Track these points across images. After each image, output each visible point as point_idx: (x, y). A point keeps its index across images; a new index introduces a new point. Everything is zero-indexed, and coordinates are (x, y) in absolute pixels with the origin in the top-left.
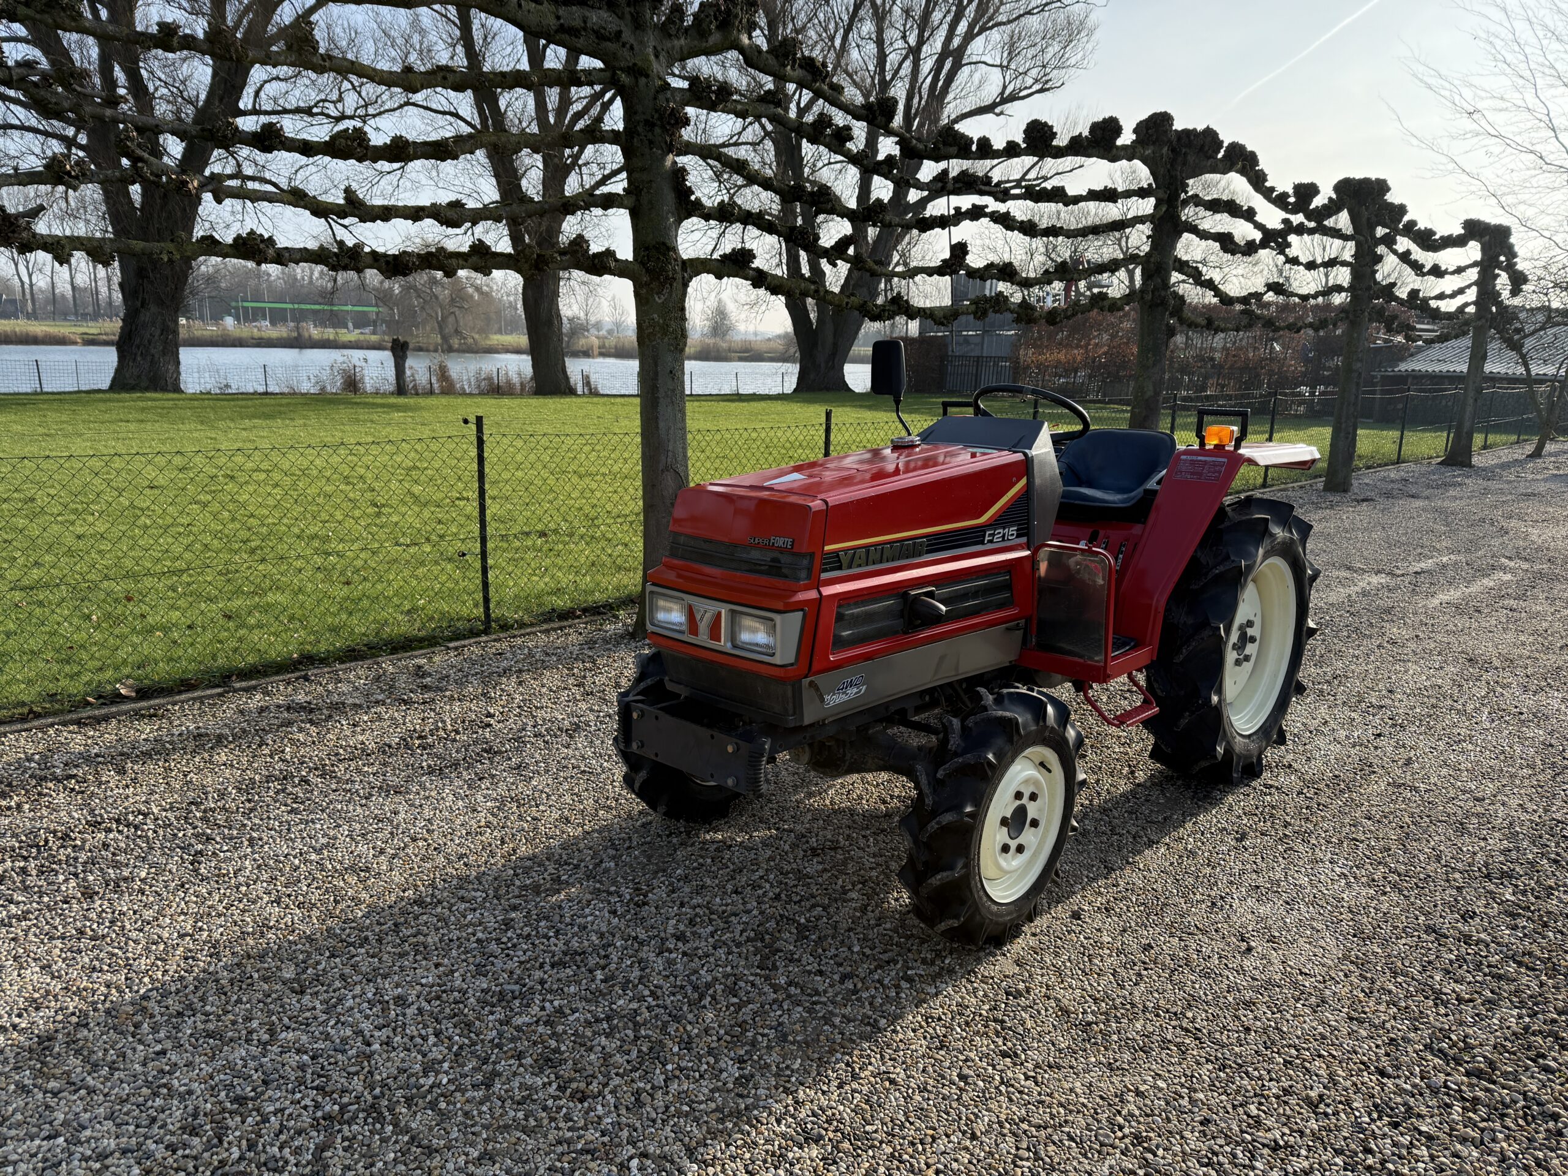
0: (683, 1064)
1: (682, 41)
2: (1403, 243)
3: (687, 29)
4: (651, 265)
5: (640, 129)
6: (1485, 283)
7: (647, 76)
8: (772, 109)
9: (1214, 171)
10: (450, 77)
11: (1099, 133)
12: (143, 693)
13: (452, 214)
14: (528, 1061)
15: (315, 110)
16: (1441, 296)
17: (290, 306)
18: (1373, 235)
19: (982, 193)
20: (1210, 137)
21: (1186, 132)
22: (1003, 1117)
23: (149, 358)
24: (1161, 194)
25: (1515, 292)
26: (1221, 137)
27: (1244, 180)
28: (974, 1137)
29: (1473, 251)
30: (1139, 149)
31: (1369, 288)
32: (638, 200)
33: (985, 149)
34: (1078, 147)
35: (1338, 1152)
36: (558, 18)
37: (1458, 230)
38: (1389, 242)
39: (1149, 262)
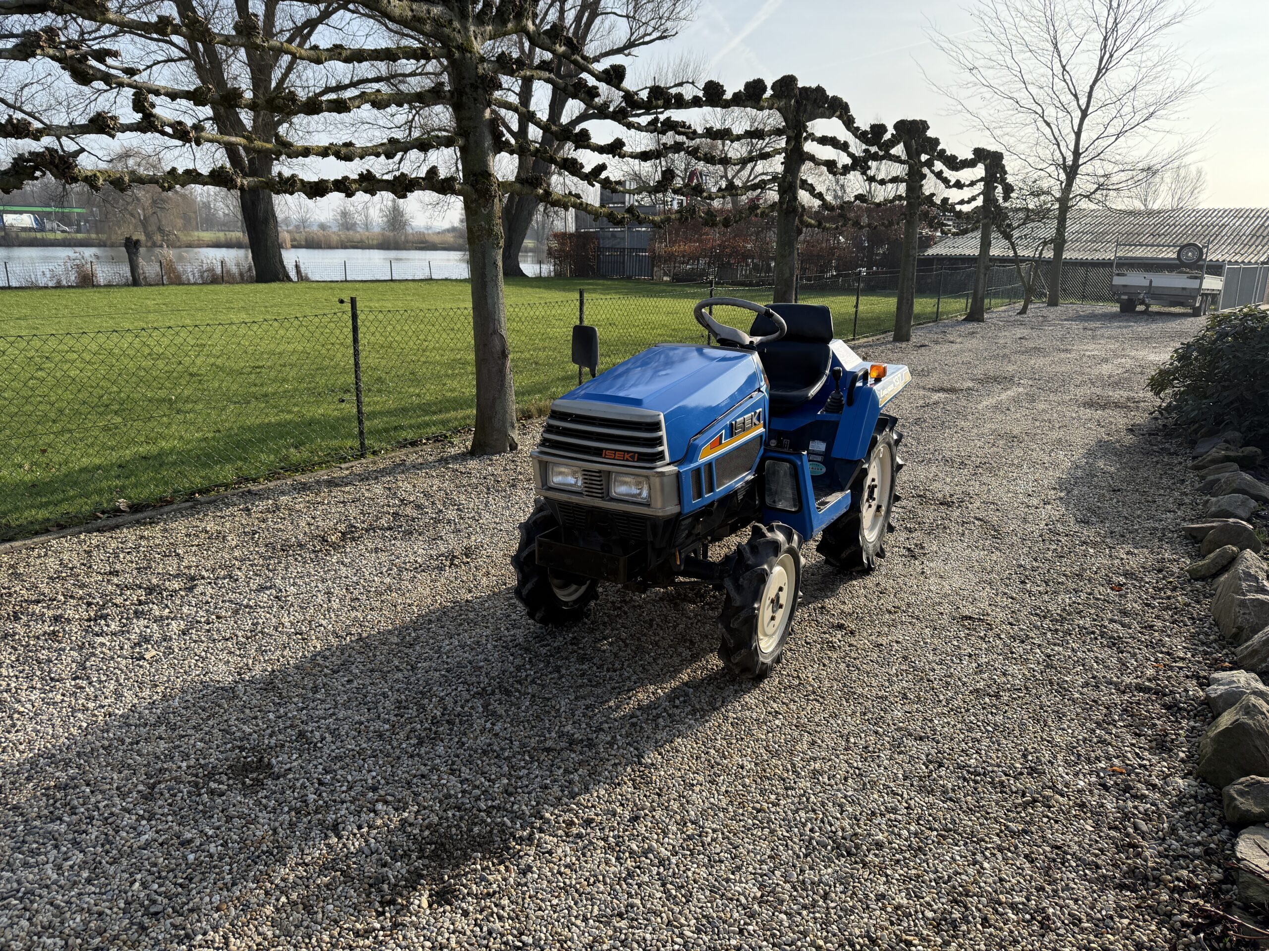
1: (490, 26)
2: (938, 166)
3: (494, 19)
4: (479, 186)
6: (988, 193)
7: (470, 52)
8: (547, 74)
9: (823, 116)
11: (751, 90)
13: (347, 152)
16: (962, 202)
18: (920, 161)
19: (679, 133)
20: (820, 90)
21: (805, 90)
24: (791, 133)
25: (1006, 198)
26: (827, 93)
30: (776, 101)
31: (919, 197)
32: (467, 140)
33: (680, 101)
34: (738, 100)
38: (929, 164)
39: (784, 181)
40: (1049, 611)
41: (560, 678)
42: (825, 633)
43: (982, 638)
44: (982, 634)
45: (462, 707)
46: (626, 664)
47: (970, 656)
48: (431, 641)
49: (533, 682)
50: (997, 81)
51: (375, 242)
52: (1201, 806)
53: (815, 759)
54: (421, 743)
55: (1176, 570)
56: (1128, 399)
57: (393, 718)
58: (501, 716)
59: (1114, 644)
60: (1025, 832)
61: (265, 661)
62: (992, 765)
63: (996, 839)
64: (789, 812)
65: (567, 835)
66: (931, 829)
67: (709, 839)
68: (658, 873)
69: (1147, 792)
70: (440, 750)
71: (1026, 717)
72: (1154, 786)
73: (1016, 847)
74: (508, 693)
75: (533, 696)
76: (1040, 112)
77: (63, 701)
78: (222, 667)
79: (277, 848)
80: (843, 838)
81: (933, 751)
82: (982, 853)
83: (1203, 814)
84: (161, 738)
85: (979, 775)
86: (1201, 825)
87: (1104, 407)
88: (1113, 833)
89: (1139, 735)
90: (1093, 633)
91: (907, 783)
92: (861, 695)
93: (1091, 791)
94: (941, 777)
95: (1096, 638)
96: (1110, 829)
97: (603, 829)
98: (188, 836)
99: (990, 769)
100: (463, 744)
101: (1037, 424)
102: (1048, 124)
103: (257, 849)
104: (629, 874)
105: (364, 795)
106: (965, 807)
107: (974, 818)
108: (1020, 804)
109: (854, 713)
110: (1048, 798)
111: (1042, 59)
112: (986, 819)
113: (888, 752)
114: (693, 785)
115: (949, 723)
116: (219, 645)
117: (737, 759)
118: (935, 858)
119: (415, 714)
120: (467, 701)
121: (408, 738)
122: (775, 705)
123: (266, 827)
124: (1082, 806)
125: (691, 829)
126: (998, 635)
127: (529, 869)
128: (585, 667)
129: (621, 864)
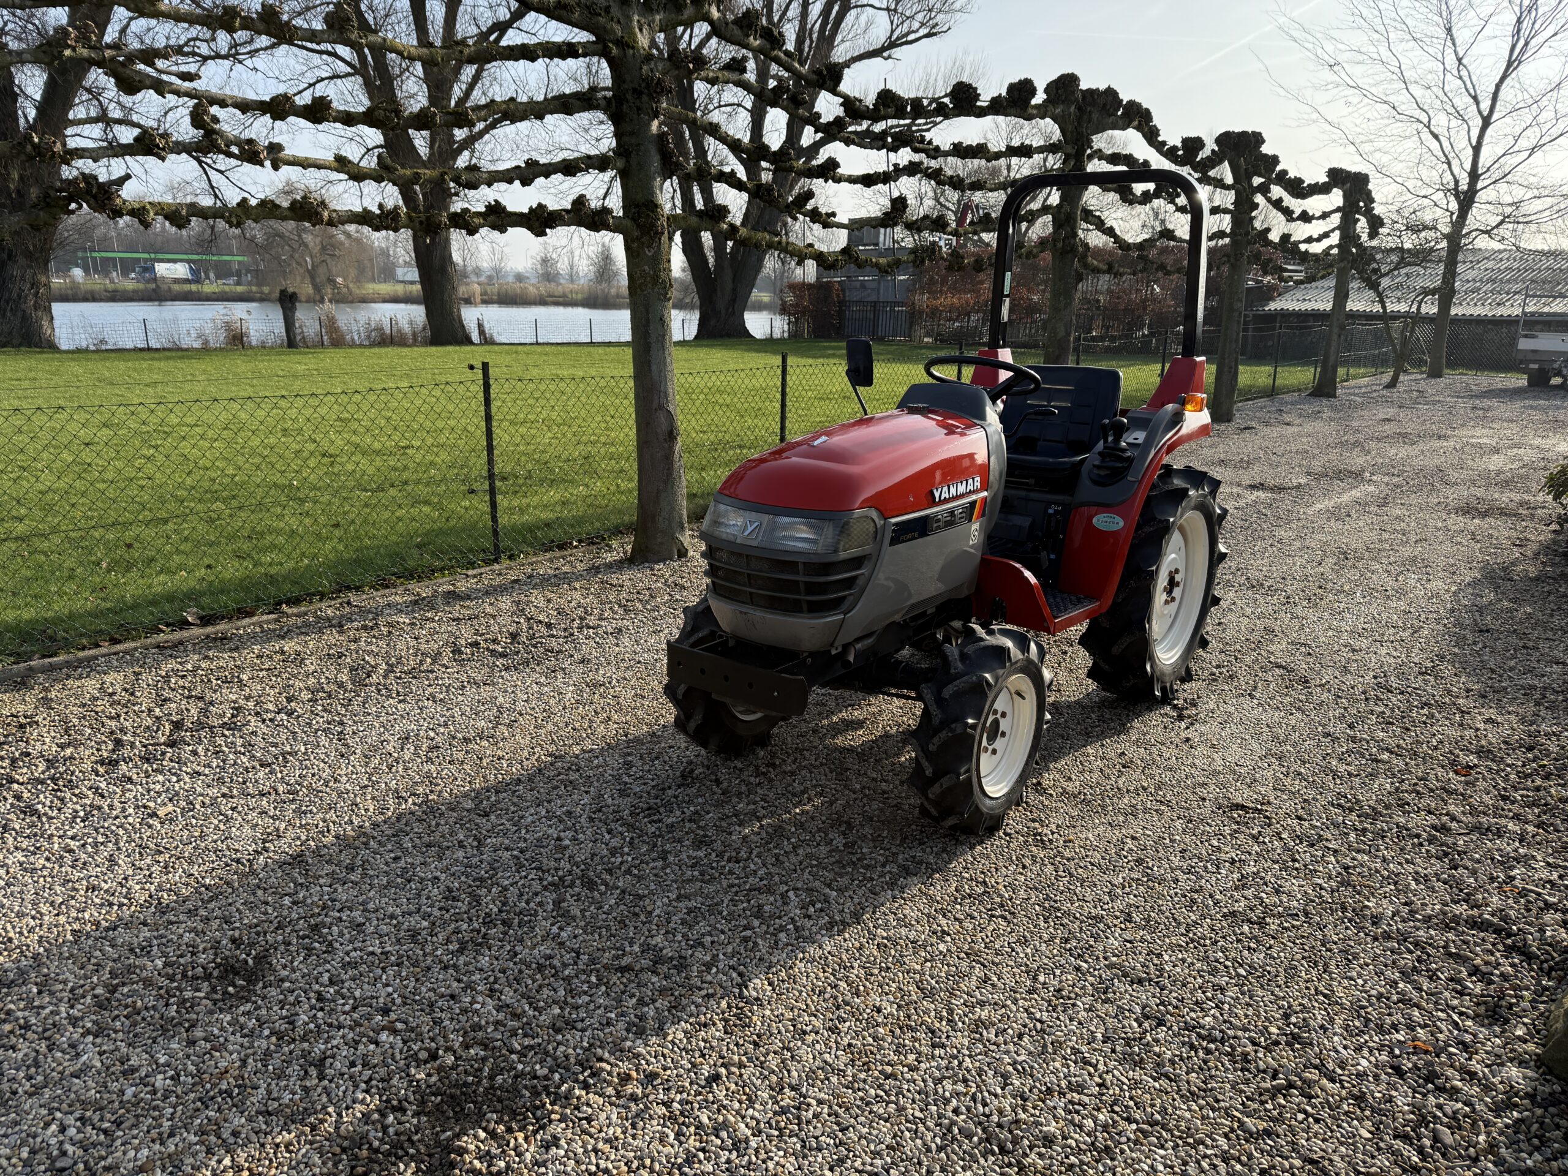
2: (1277, 191)
5: (629, 97)
6: (1347, 228)
7: (632, 45)
8: (735, 76)
9: (1115, 127)
11: (1016, 93)
12: (206, 621)
13: (471, 177)
16: (1309, 240)
18: (1251, 185)
19: (916, 150)
20: (1111, 93)
21: (1091, 92)
24: (1070, 150)
25: (1373, 234)
26: (1121, 96)
27: (1140, 135)
30: (1050, 108)
31: (1247, 234)
32: (628, 161)
33: (917, 108)
34: (997, 107)
37: (1323, 179)
38: (1264, 190)
39: (1059, 212)
40: (1358, 801)
41: (663, 868)
42: (1034, 821)
43: (1254, 837)
44: (1255, 832)
45: (527, 903)
46: (755, 852)
47: (1233, 862)
48: (512, 808)
49: (628, 872)
50: (1366, 80)
51: (580, 296)
52: (1539, 1111)
53: (982, 1004)
54: (461, 951)
55: (1553, 748)
56: (1521, 504)
57: (436, 913)
58: (574, 918)
59: (1446, 854)
60: (1268, 1133)
61: (301, 827)
62: (1235, 1028)
63: (1222, 1142)
64: (930, 1083)
65: (618, 1095)
66: (1129, 1120)
67: (810, 1114)
68: (728, 1161)
69: (1459, 1084)
70: (484, 961)
71: (1299, 956)
72: (1473, 1075)
73: (1250, 1157)
74: (591, 885)
75: (623, 892)
76: (1425, 120)
77: (44, 867)
78: (247, 831)
79: (239, 1087)
80: (1000, 1125)
81: (1153, 1002)
82: (1198, 1162)
83: (1542, 1124)
84: (145, 924)
85: (1213, 1040)
86: (1536, 1141)
87: (1485, 515)
88: (1398, 1144)
89: (1461, 994)
90: (1418, 836)
91: (1107, 1048)
92: (1067, 914)
93: (1376, 1077)
94: (1157, 1041)
95: (1421, 845)
96: (1395, 1137)
97: (668, 1089)
98: (134, 1062)
99: (1231, 1033)
100: (516, 954)
101: (1386, 536)
102: (1436, 137)
103: (214, 1086)
104: (687, 1161)
105: (369, 1017)
106: (1184, 1087)
107: (1195, 1107)
108: (1267, 1090)
109: (1052, 938)
110: (1309, 1083)
111: (1431, 50)
112: (1213, 1109)
113: (1088, 999)
114: (805, 1033)
115: (1183, 960)
116: (252, 802)
117: (875, 999)
118: (1128, 1166)
119: (465, 908)
120: (536, 894)
121: (448, 941)
122: (943, 922)
123: (235, 1056)
124: (1360, 1098)
125: (788, 1098)
126: (1279, 834)
127: (555, 1141)
128: (701, 854)
129: (681, 1143)
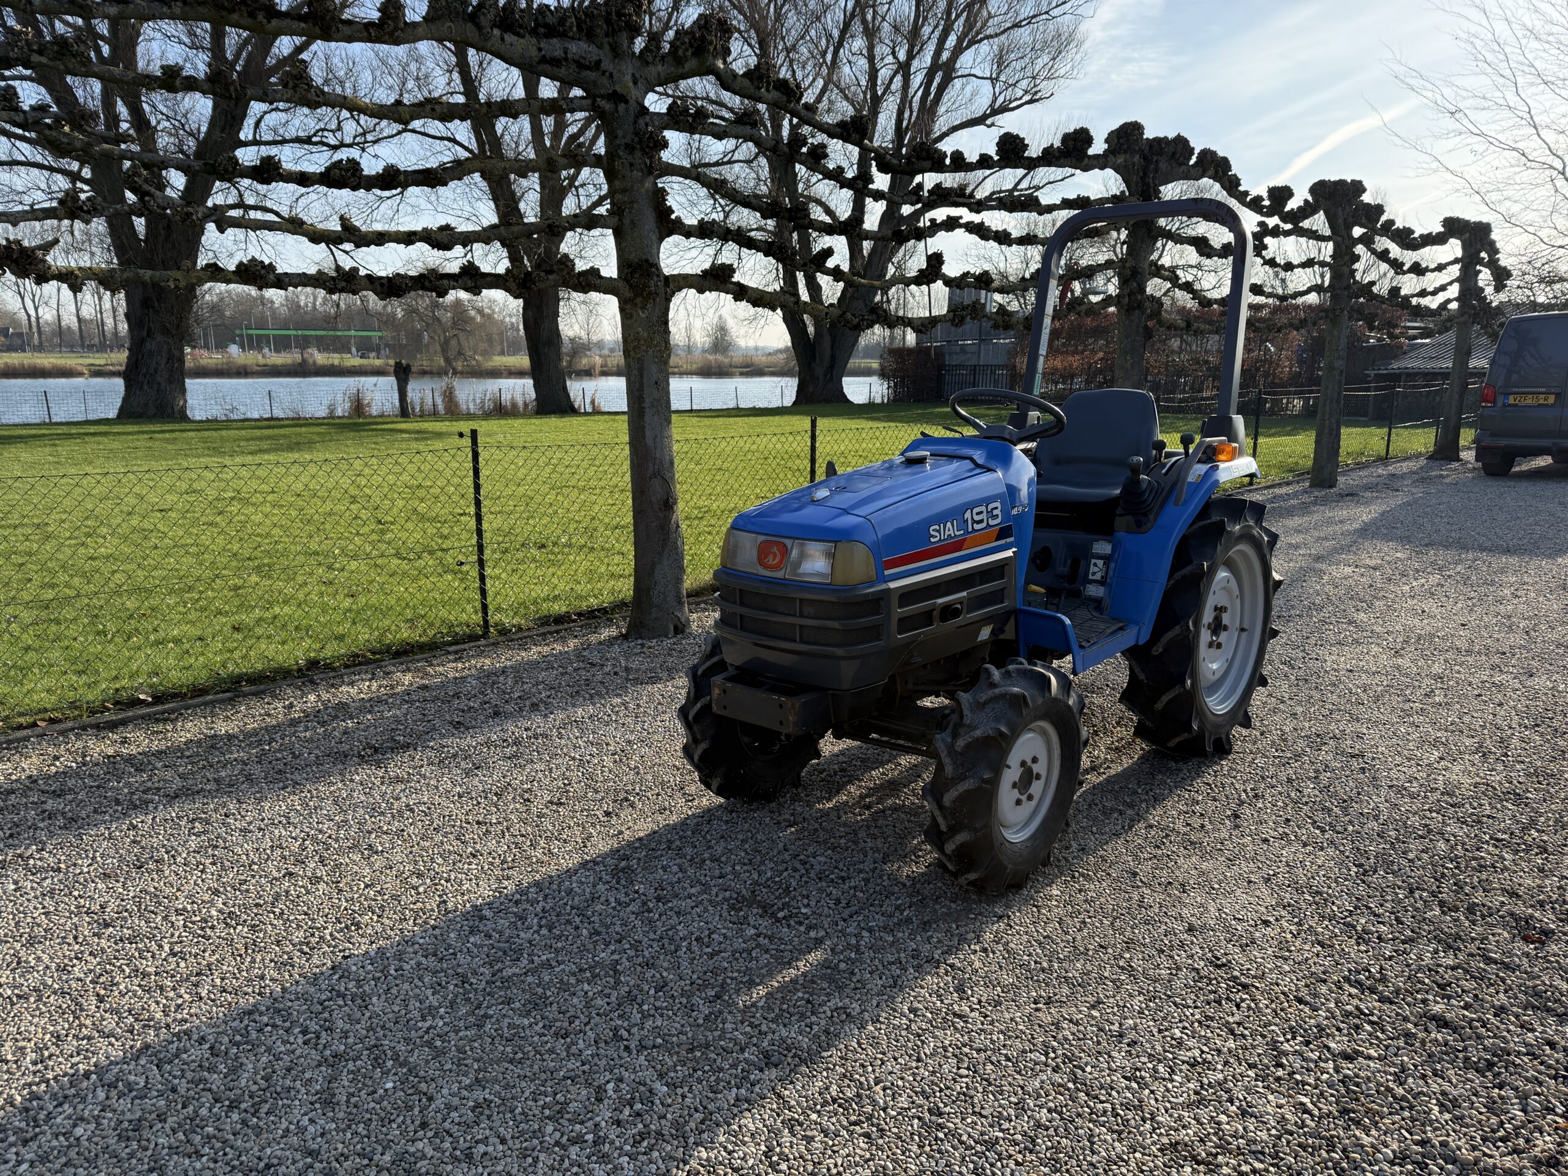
0: (658, 1004)
1: (660, 68)
3: (663, 57)
4: (634, 281)
5: (621, 153)
6: (1467, 278)
7: (626, 102)
8: (747, 129)
9: (1185, 177)
10: (437, 107)
11: (1071, 143)
12: (159, 699)
13: (444, 238)
14: (517, 1005)
15: (314, 139)
16: (1423, 293)
17: (294, 332)
18: (1350, 236)
19: (957, 205)
20: (1181, 145)
21: (1157, 140)
22: (947, 1042)
23: (155, 387)
25: (1499, 287)
26: (1192, 144)
27: (1216, 184)
28: (919, 1060)
29: (1454, 249)
30: (1111, 158)
31: (1348, 287)
32: (623, 220)
33: (959, 162)
34: (1050, 157)
35: (1251, 1066)
36: (540, 50)
37: (1438, 228)
38: (1367, 241)
39: (1126, 266)
51: (694, 367)
76: (1560, 167)
